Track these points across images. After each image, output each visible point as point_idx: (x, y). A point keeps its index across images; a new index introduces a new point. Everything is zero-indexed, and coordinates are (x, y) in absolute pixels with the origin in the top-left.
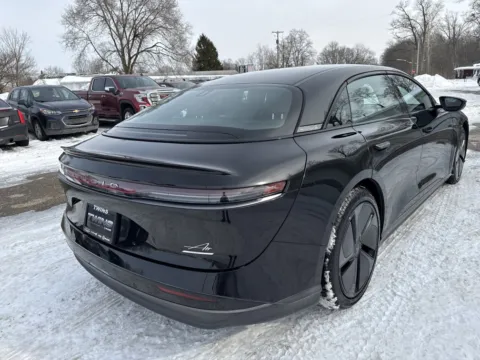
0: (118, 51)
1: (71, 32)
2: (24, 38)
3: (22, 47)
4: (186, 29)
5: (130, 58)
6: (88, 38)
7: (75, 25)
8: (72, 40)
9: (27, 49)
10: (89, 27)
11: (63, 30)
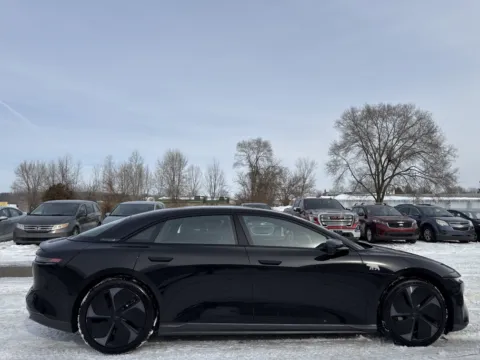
0: (372, 175)
1: (335, 161)
2: (313, 164)
3: (310, 172)
4: (448, 152)
5: (383, 181)
6: (348, 165)
7: (338, 155)
8: (333, 167)
9: (312, 174)
10: (351, 155)
11: (329, 159)
